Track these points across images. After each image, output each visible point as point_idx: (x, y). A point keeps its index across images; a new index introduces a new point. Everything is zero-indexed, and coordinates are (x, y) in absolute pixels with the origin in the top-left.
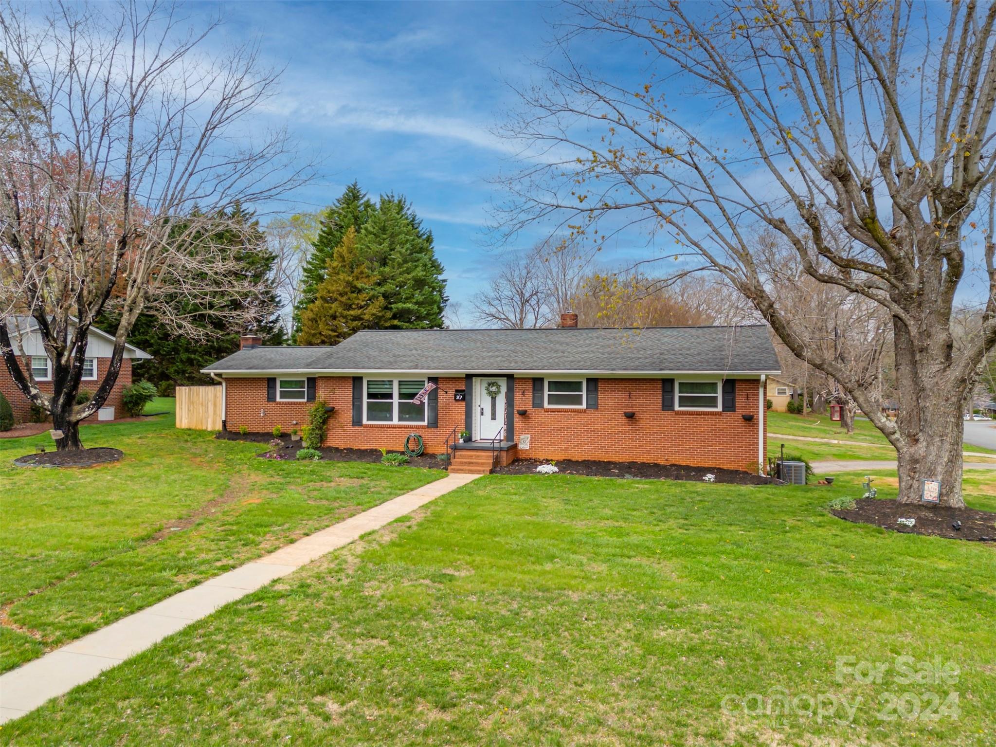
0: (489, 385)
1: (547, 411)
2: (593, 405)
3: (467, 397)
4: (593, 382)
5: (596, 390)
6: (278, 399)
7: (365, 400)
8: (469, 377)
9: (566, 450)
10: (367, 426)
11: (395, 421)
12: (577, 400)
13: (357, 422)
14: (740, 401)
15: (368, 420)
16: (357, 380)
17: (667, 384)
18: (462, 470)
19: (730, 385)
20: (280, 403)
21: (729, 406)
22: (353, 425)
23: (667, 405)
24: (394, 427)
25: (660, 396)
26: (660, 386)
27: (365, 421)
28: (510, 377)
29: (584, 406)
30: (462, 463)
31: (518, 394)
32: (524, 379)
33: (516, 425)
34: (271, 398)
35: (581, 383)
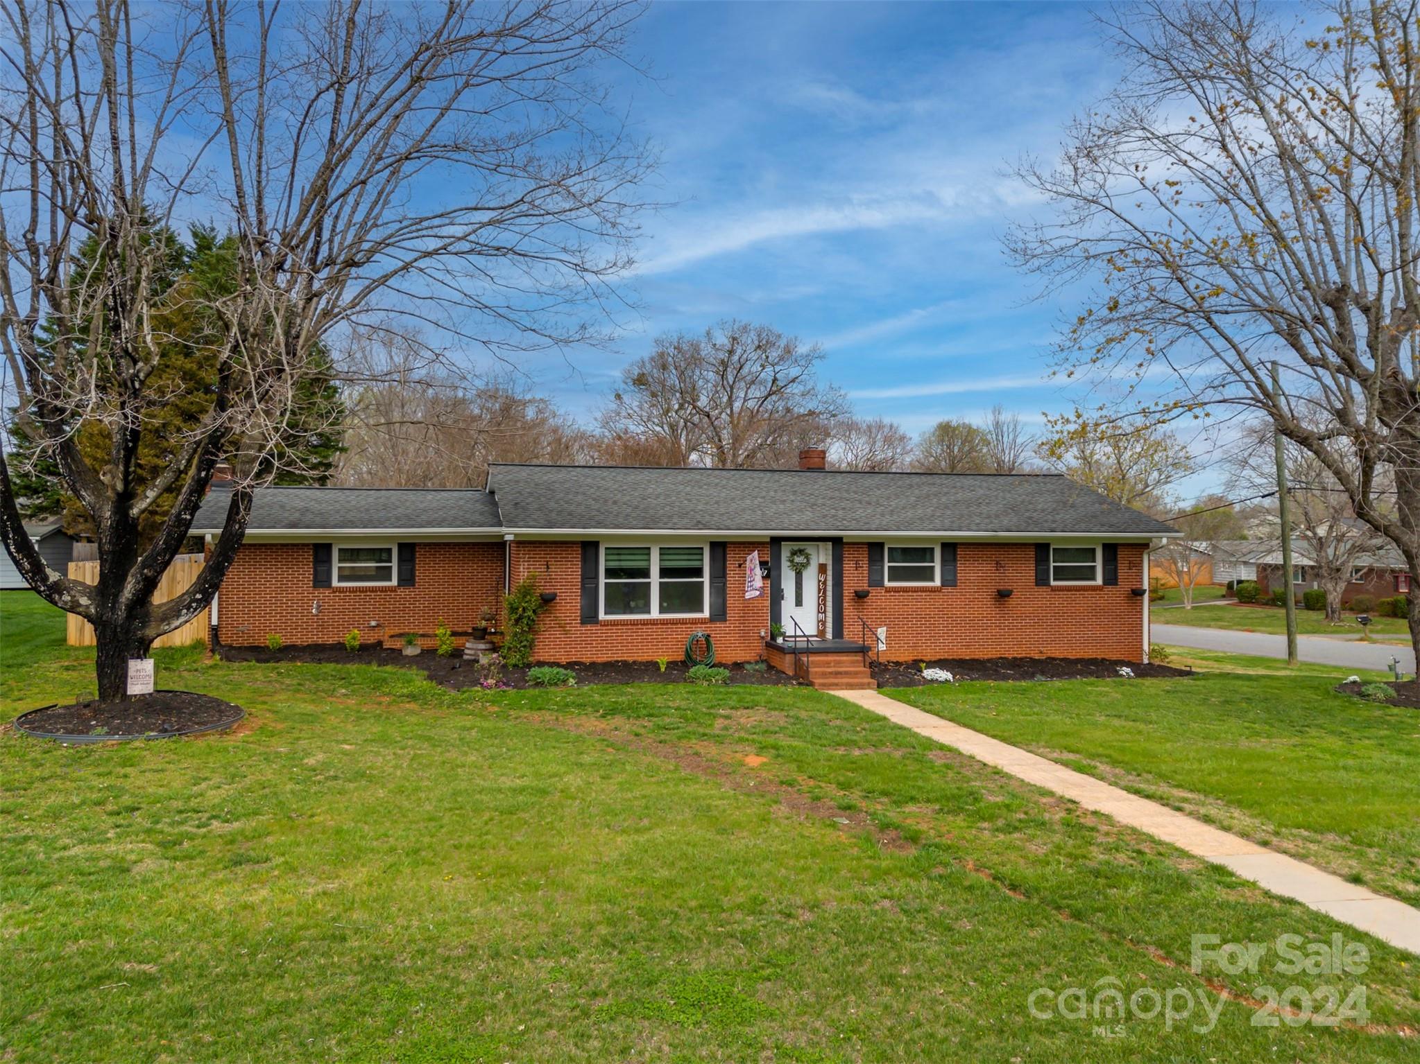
0: (794, 553)
1: (888, 590)
2: (950, 581)
3: (773, 573)
4: (950, 548)
5: (955, 560)
6: (335, 583)
7: (603, 581)
8: (776, 541)
9: (915, 646)
10: (607, 624)
11: (655, 613)
12: (927, 574)
13: (590, 616)
14: (1123, 571)
15: (606, 613)
16: (589, 547)
17: (1041, 550)
18: (837, 685)
19: (1111, 550)
20: (340, 590)
21: (1111, 579)
22: (583, 623)
23: (1041, 580)
24: (654, 623)
25: (1033, 567)
26: (1032, 554)
27: (602, 616)
28: (837, 542)
29: (938, 582)
30: (824, 675)
31: (848, 566)
32: (856, 545)
33: (846, 612)
34: (321, 580)
35: (932, 549)
